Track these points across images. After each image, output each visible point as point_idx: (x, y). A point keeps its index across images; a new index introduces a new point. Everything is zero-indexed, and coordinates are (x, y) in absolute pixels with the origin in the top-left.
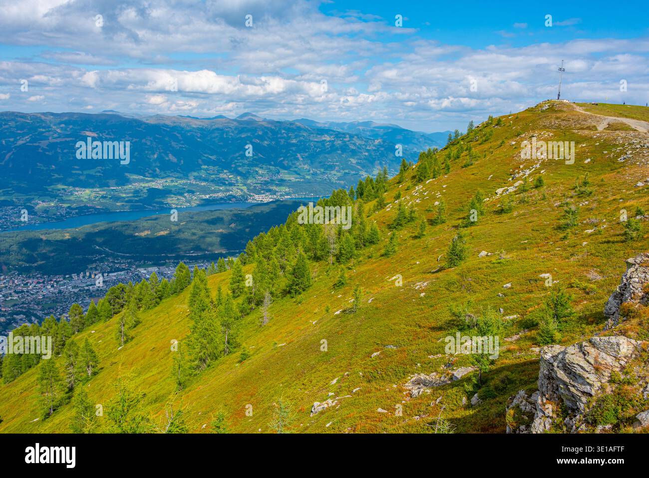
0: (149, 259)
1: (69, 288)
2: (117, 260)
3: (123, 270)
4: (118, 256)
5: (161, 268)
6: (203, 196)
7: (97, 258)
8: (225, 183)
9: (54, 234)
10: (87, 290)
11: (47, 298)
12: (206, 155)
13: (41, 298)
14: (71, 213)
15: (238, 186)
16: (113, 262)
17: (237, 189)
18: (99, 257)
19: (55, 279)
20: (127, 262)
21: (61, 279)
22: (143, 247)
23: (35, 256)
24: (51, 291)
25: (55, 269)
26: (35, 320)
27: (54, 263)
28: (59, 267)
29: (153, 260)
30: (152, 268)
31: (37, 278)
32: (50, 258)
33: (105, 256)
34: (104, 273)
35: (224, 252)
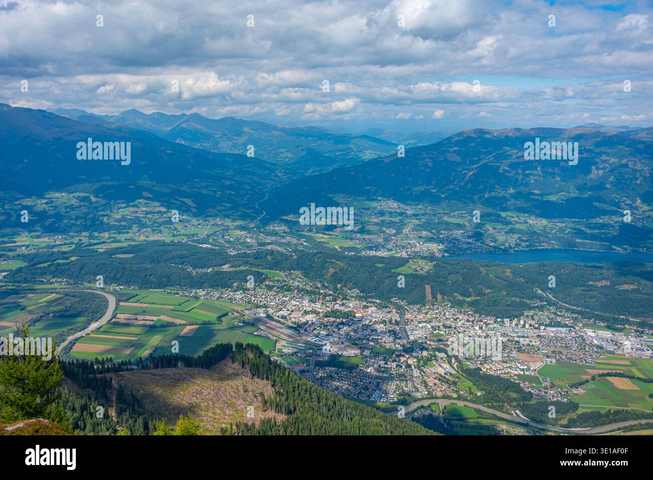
0: (603, 319)
1: (498, 334)
2: (560, 312)
3: (566, 326)
4: (561, 307)
5: (616, 334)
7: (536, 305)
9: (495, 267)
10: (517, 342)
14: (520, 245)
16: (555, 314)
18: (539, 303)
19: (485, 321)
20: (573, 317)
21: (492, 322)
22: (596, 301)
23: (471, 290)
24: (478, 334)
25: (489, 308)
26: (455, 363)
27: (488, 302)
28: (492, 308)
29: (608, 321)
30: (603, 332)
31: (468, 315)
32: (485, 294)
33: (547, 305)
34: (540, 325)
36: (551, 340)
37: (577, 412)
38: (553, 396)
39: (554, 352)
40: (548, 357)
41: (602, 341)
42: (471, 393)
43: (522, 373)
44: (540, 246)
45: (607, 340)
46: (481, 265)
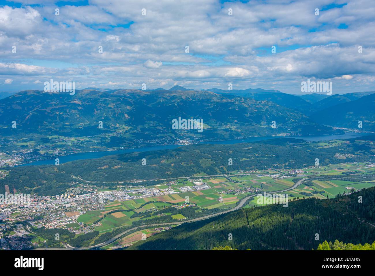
0: (106, 185)
1: (53, 205)
2: (86, 186)
3: (89, 192)
4: (86, 183)
5: (114, 191)
6: (146, 141)
7: (73, 184)
8: (160, 132)
9: (48, 168)
10: (64, 206)
11: (38, 212)
12: (149, 114)
13: (35, 212)
15: (169, 134)
16: (83, 187)
17: (168, 136)
18: (74, 183)
19: (45, 199)
20: (92, 187)
21: (49, 199)
22: (103, 177)
23: (35, 183)
24: (41, 207)
25: (46, 191)
26: (28, 228)
27: (46, 188)
28: (49, 190)
29: (109, 186)
30: (107, 191)
31: (34, 198)
32: (43, 184)
33: (79, 183)
34: (76, 195)
35: (156, 180)
36: (82, 202)
37: (98, 236)
38: (86, 231)
39: (84, 208)
40: (81, 211)
41: (108, 196)
42: (40, 242)
43: (68, 223)
44: (72, 152)
45: (110, 195)
46: (39, 167)
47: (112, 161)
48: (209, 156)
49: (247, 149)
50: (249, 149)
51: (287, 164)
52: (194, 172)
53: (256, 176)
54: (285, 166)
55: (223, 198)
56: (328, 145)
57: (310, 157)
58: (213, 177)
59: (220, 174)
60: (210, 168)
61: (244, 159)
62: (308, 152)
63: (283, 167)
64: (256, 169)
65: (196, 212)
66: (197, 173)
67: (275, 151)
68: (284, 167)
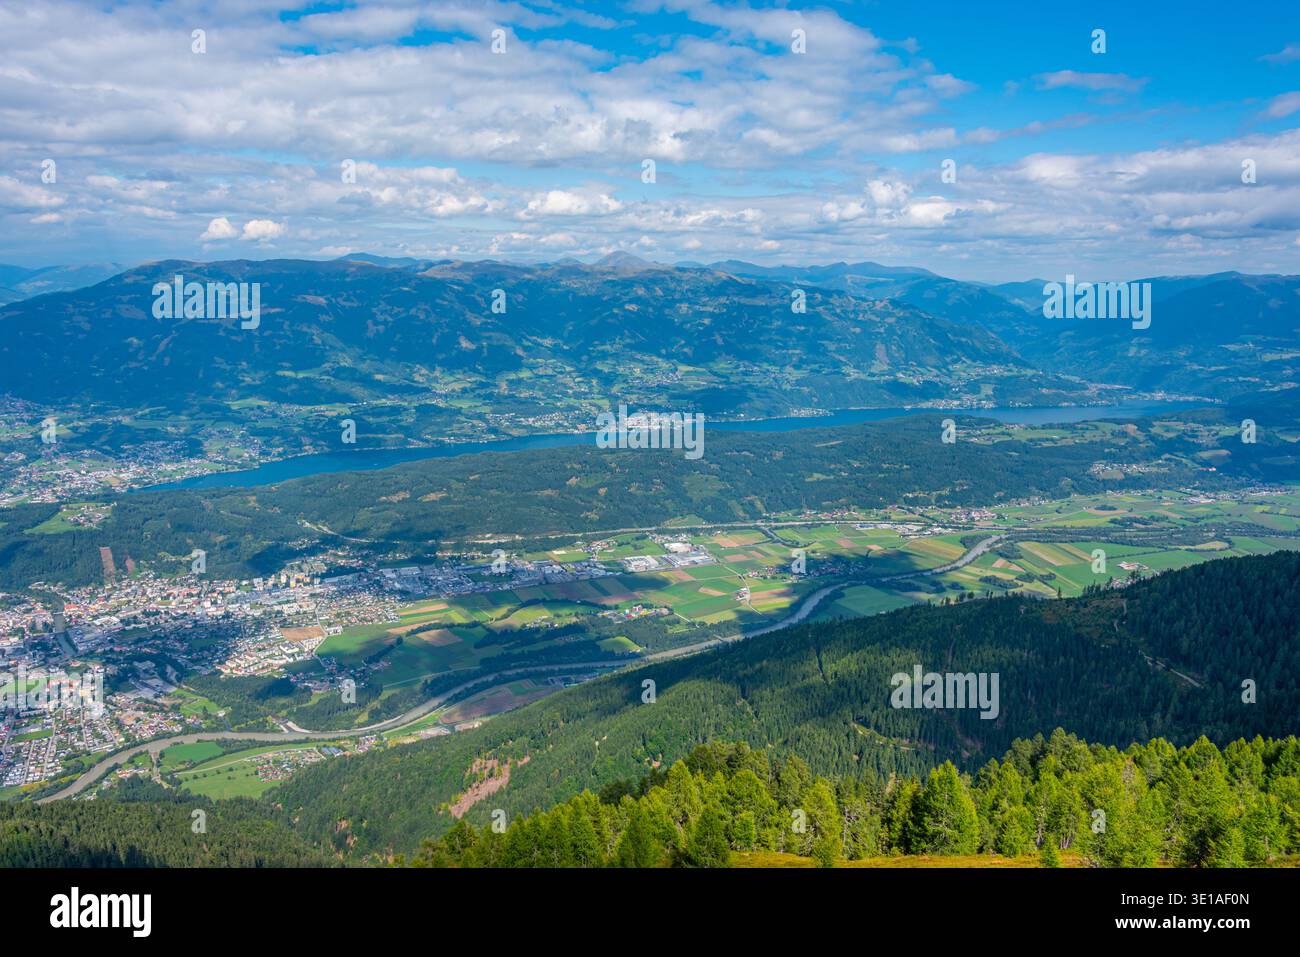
0: (404, 550)
1: (245, 607)
2: (343, 551)
3: (353, 571)
4: (343, 543)
5: (425, 568)
6: (522, 419)
7: (304, 547)
8: (567, 393)
9: (229, 497)
10: (279, 612)
11: (201, 626)
12: (531, 338)
13: (190, 626)
15: (595, 398)
16: (335, 555)
17: (591, 404)
18: (308, 544)
19: (221, 589)
20: (362, 555)
21: (233, 589)
22: (394, 525)
23: (189, 541)
24: (210, 614)
25: (225, 567)
26: (172, 673)
27: (223, 556)
28: (232, 564)
29: (412, 551)
30: (407, 569)
31: (189, 586)
32: (215, 545)
33: (321, 543)
34: (313, 577)
35: (553, 537)
36: (332, 599)
37: (380, 698)
38: (343, 684)
39: (338, 615)
40: (330, 625)
41: (407, 583)
42: (207, 716)
43: (291, 660)
45: (414, 578)
46: (202, 495)
47: (421, 479)
48: (713, 466)
49: (827, 447)
50: (832, 447)
51: (946, 492)
52: (667, 514)
53: (853, 526)
54: (940, 499)
55: (752, 590)
56: (1072, 438)
57: (1017, 473)
58: (723, 529)
59: (744, 520)
60: (713, 501)
61: (817, 476)
62: (1011, 456)
63: (933, 501)
64: (853, 507)
65: (670, 631)
66: (676, 516)
67: (909, 455)
68: (937, 501)
